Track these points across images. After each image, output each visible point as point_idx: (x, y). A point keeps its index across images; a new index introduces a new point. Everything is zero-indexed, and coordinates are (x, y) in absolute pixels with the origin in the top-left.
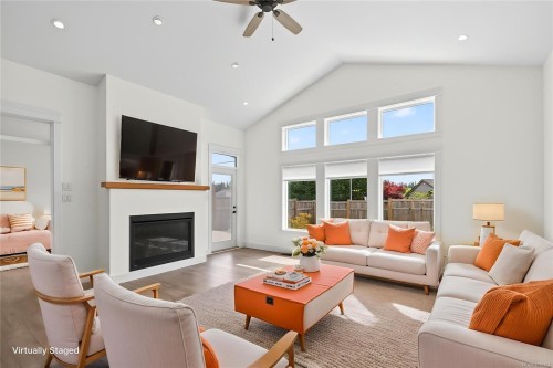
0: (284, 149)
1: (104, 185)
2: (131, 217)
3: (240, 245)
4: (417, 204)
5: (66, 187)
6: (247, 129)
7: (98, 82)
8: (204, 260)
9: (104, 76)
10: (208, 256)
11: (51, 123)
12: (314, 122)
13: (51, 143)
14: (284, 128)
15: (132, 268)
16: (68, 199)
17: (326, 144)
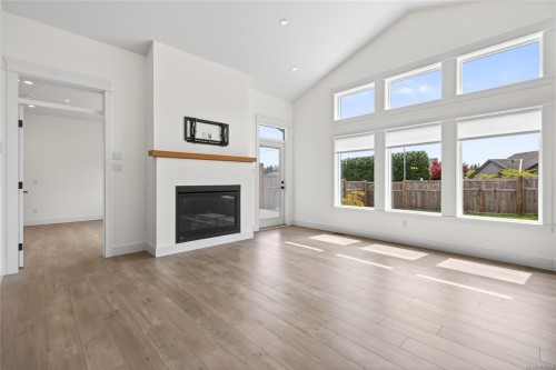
0: (336, 118)
1: (151, 153)
2: (178, 188)
3: (288, 222)
4: (488, 184)
5: (117, 156)
6: (296, 100)
7: (145, 50)
8: (251, 236)
9: (152, 42)
10: (255, 233)
11: (103, 92)
12: (372, 85)
13: (103, 113)
14: (336, 96)
15: (178, 241)
16: (118, 168)
17: (387, 107)
